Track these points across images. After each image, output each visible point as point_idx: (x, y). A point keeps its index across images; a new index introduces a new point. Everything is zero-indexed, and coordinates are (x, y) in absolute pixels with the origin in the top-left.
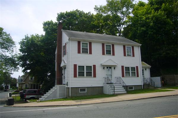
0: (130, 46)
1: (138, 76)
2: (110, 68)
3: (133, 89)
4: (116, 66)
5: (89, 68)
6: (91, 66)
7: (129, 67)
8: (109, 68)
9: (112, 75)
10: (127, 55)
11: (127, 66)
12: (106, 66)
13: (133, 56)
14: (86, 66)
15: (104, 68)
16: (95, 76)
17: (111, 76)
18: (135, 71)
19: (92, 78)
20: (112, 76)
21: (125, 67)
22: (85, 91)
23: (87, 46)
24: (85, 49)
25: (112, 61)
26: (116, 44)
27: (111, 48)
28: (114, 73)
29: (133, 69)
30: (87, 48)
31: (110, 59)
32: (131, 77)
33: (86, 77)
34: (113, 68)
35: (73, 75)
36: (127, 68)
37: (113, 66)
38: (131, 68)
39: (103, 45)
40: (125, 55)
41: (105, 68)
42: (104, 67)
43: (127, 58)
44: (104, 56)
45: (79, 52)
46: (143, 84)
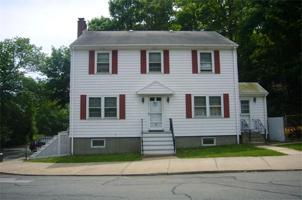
0: (211, 50)
1: (227, 115)
2: (159, 99)
3: (215, 144)
4: (171, 95)
5: (110, 100)
6: (116, 98)
7: (205, 97)
8: (156, 100)
9: (161, 114)
10: (201, 71)
11: (200, 94)
12: (149, 95)
13: (218, 71)
14: (105, 98)
15: (143, 101)
16: (123, 116)
17: (159, 116)
18: (220, 105)
19: (118, 121)
20: (161, 117)
21: (195, 97)
22: (103, 145)
23: (108, 59)
24: (105, 64)
25: (161, 85)
26: (173, 49)
27: (160, 59)
28: (167, 109)
29: (215, 100)
30: (109, 61)
31: (155, 82)
32: (210, 118)
33: (104, 119)
34: (164, 100)
35: (79, 116)
36: (201, 100)
37: (165, 95)
38: (210, 98)
39: (143, 53)
40: (195, 70)
41: (147, 100)
42: (143, 98)
43: (200, 76)
44: (144, 75)
45: (91, 71)
46: (239, 133)
